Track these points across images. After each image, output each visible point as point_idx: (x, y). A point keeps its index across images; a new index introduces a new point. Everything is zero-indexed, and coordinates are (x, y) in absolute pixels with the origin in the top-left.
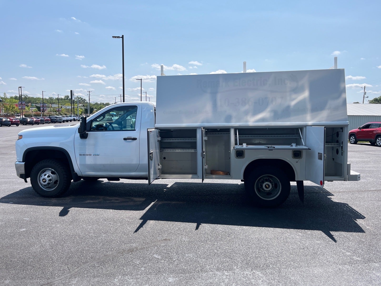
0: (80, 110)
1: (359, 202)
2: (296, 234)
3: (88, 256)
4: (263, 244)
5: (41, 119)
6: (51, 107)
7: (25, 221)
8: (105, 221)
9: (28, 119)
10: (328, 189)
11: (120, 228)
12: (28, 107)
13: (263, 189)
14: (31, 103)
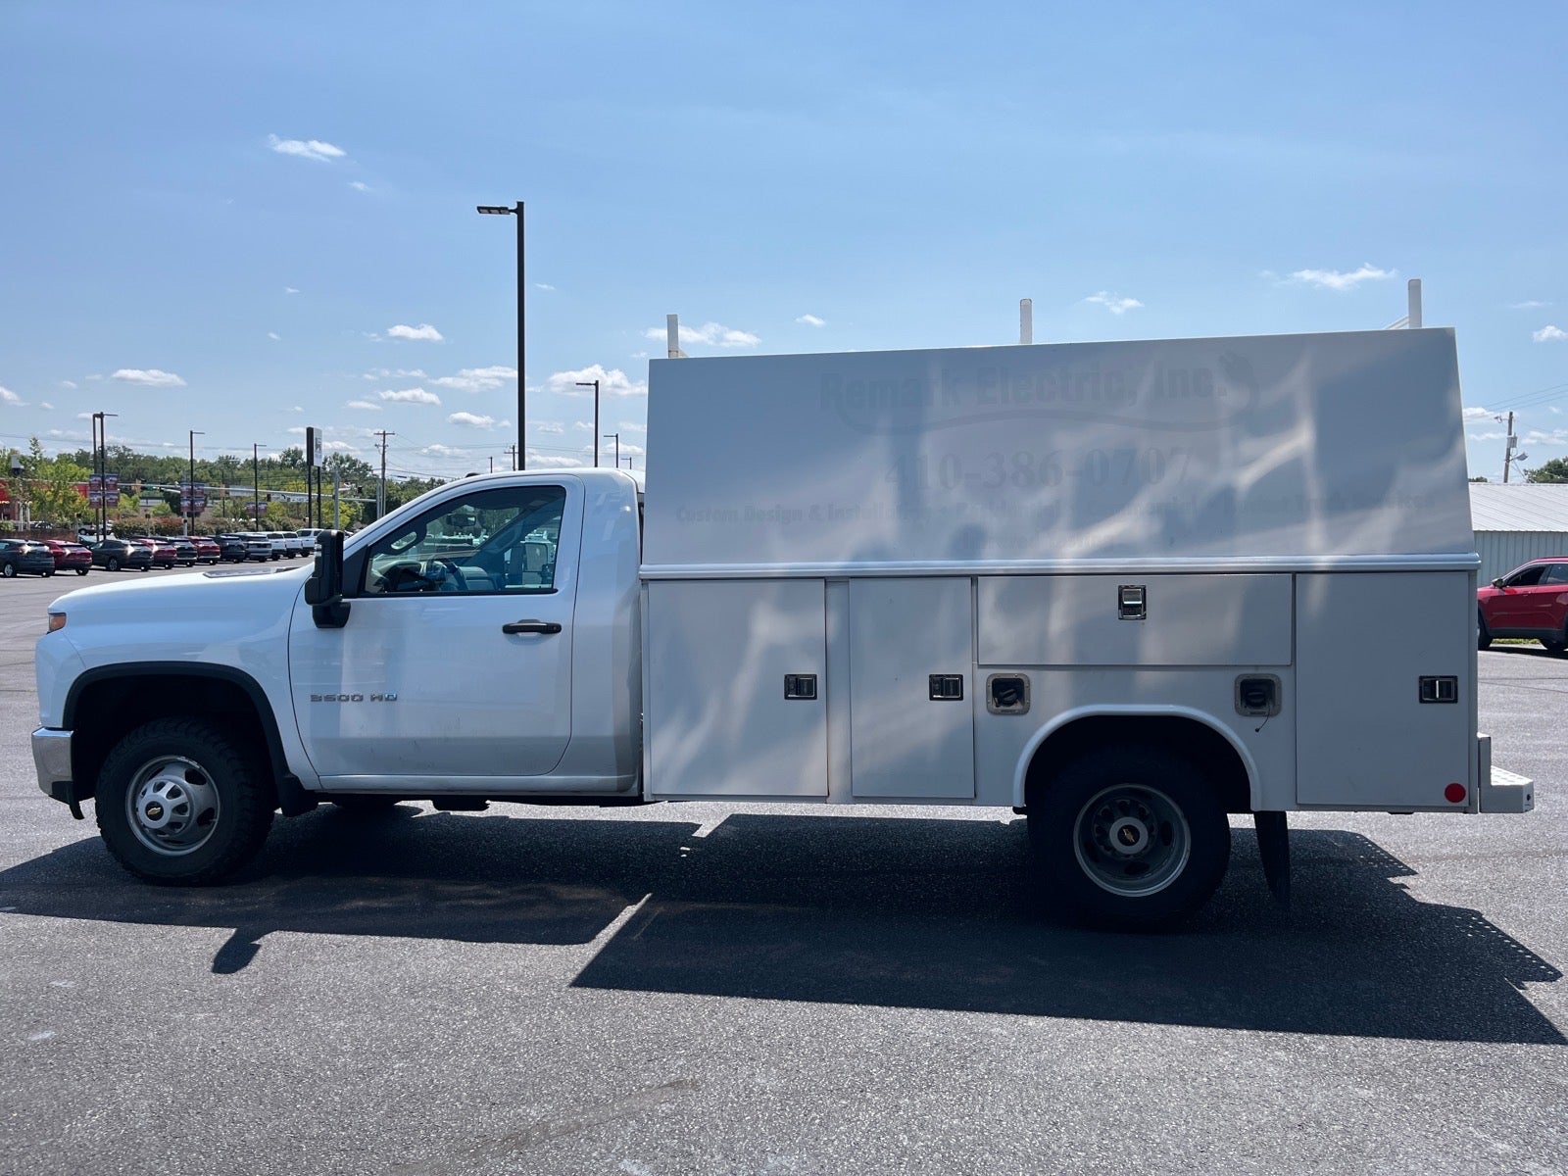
0: (344, 507)
1: (1526, 901)
2: (1264, 1058)
3: (318, 1168)
4: (1117, 1107)
5: (183, 544)
6: (224, 495)
7: (58, 993)
8: (412, 994)
9: (126, 545)
10: (1386, 843)
11: (477, 1028)
12: (130, 496)
13: (1110, 848)
14: (143, 482)
